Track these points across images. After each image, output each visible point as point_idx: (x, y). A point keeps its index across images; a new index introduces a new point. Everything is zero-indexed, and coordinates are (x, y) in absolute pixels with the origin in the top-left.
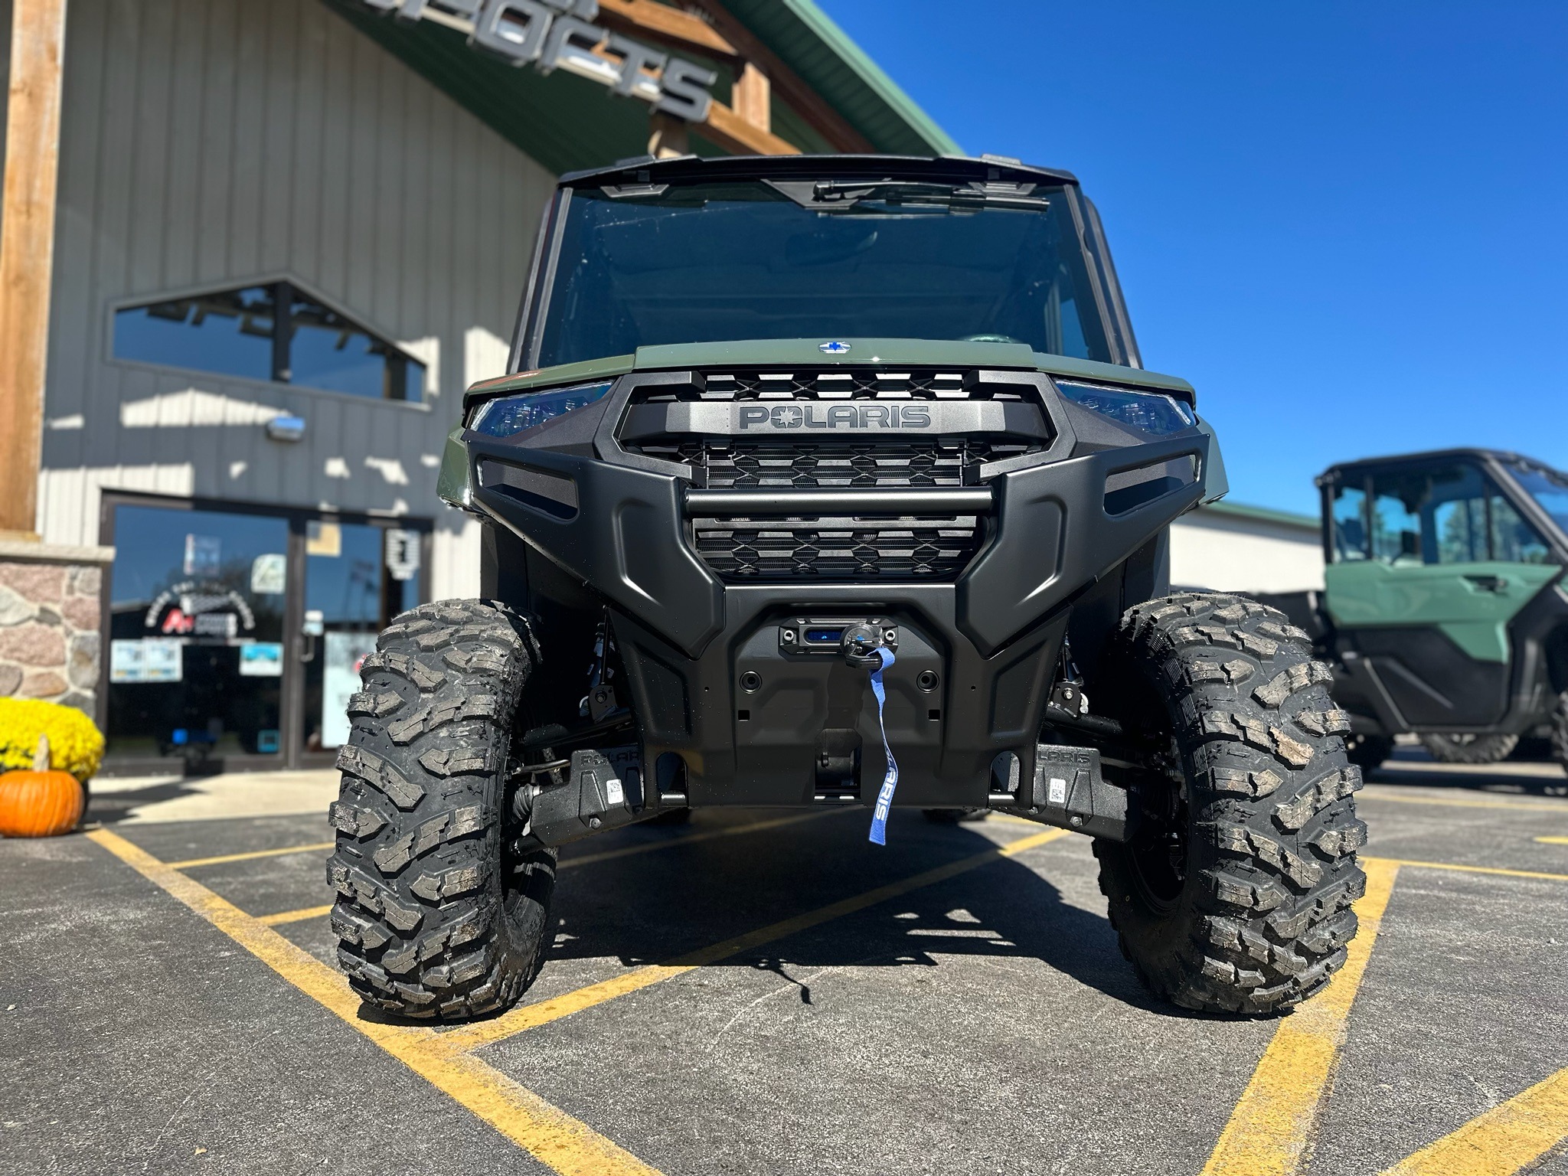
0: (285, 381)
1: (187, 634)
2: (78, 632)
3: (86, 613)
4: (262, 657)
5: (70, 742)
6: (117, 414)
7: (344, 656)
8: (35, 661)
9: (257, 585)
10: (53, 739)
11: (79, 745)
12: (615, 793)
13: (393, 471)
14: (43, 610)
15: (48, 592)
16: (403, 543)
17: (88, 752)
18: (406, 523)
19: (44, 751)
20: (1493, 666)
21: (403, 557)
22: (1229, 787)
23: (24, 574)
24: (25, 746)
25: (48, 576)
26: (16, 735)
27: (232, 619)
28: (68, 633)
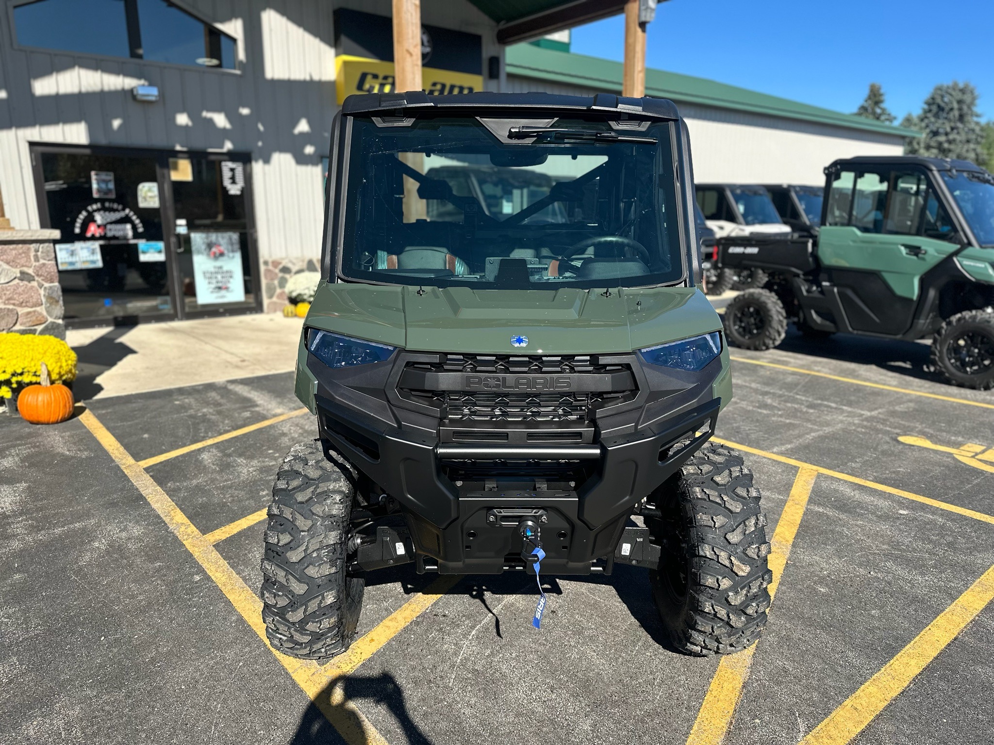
0: (140, 57)
1: (101, 238)
2: (47, 285)
3: (49, 273)
4: (152, 251)
5: (59, 364)
6: (29, 88)
7: (203, 247)
8: (24, 304)
9: (142, 204)
10: (49, 364)
11: (64, 364)
12: (400, 549)
13: (220, 120)
14: (22, 273)
15: (23, 261)
16: (232, 170)
17: (70, 367)
18: (232, 156)
19: (46, 373)
20: (908, 301)
21: (233, 180)
22: (707, 584)
23: (6, 251)
24: (34, 370)
25: (21, 251)
26: (26, 364)
27: (129, 226)
28: (41, 286)
